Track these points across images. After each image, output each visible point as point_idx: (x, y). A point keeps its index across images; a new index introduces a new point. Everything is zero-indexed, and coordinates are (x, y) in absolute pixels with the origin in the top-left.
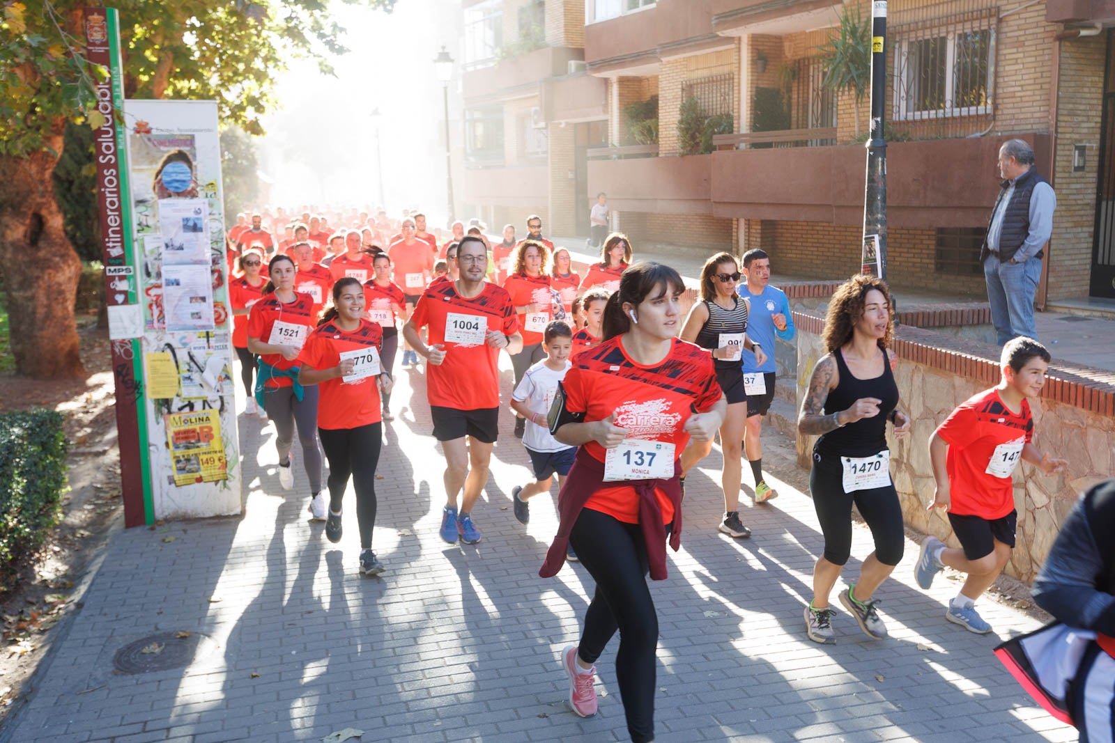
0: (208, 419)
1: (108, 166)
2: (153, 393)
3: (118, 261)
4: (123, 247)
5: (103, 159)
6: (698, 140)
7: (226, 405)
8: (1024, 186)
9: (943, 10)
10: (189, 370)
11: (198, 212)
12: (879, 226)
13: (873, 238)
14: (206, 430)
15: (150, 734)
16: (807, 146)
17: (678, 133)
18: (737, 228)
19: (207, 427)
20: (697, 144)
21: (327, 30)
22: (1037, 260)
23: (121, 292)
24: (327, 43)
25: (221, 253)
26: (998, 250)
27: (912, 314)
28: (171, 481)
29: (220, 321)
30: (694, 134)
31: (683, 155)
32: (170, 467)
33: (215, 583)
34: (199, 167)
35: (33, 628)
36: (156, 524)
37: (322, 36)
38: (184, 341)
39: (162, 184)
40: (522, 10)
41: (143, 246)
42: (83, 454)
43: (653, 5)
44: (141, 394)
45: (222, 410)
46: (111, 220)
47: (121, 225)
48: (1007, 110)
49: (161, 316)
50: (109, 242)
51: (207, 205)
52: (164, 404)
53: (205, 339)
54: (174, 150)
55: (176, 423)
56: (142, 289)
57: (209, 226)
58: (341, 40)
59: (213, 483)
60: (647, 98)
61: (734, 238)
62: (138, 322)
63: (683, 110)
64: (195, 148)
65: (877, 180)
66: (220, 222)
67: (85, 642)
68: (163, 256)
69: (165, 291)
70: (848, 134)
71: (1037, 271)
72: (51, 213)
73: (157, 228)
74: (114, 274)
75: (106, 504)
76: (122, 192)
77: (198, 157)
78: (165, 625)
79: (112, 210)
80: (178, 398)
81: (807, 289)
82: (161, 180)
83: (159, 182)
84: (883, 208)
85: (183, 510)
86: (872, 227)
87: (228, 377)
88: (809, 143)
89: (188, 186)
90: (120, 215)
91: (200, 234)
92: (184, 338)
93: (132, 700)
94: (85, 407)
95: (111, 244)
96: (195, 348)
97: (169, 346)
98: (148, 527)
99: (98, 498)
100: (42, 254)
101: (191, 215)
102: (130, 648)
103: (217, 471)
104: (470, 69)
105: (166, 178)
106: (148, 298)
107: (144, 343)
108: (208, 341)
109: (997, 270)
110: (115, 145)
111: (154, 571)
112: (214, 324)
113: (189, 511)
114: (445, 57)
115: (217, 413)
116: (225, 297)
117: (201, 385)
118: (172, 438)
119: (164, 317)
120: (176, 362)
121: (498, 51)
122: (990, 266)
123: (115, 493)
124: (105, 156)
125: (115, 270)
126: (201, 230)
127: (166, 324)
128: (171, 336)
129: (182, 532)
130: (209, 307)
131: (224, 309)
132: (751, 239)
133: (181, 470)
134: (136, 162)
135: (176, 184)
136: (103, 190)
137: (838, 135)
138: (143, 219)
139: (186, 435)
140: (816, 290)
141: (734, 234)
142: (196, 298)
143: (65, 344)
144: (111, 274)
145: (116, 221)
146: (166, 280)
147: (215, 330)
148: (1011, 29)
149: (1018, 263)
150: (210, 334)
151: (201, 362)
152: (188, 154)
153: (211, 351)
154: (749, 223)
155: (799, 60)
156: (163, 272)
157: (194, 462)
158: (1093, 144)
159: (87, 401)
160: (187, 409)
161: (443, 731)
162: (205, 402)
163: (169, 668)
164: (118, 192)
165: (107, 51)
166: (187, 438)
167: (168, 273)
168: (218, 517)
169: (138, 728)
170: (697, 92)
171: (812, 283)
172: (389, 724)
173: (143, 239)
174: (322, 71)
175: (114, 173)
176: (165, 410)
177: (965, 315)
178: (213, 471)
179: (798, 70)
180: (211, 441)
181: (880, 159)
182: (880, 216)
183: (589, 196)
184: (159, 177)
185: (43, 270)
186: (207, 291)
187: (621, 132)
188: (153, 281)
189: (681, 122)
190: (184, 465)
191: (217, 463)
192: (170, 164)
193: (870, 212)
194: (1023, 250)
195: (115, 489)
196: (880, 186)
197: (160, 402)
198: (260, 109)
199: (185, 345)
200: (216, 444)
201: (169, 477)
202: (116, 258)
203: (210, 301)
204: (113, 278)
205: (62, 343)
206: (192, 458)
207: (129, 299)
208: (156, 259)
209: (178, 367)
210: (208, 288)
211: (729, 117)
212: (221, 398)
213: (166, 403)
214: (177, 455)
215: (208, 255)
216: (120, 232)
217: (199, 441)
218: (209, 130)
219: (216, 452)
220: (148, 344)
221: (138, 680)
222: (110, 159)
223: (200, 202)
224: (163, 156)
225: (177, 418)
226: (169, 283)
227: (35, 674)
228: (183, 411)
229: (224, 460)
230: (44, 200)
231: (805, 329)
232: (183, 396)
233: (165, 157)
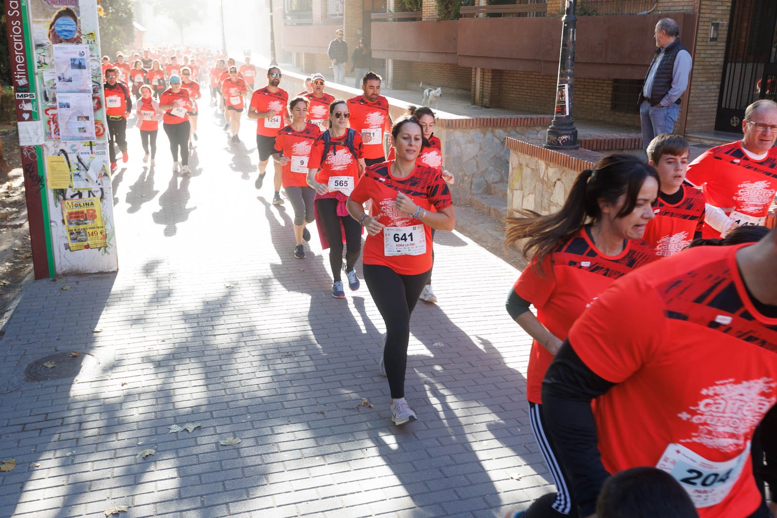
0: (92, 204)
1: (15, 18)
2: (53, 185)
3: (24, 89)
4: (27, 79)
5: (11, 13)
6: (450, 10)
7: (105, 194)
8: (671, 52)
10: (78, 169)
11: (82, 54)
12: (569, 78)
13: (564, 86)
14: (91, 212)
15: (50, 422)
16: (526, 16)
17: (436, 4)
18: (475, 75)
19: (91, 210)
20: (449, 12)
22: (676, 104)
23: (27, 112)
25: (100, 85)
26: (650, 97)
27: (590, 141)
28: (67, 247)
29: (99, 134)
30: (447, 5)
31: (439, 20)
32: (66, 238)
33: (98, 319)
34: (82, 21)
36: (57, 275)
38: (74, 148)
39: (55, 33)
41: (42, 79)
42: (5, 227)
44: (44, 185)
45: (102, 198)
46: (18, 58)
47: (25, 63)
49: (57, 130)
50: (17, 75)
51: (88, 49)
52: (60, 193)
53: (89, 147)
54: (63, 8)
55: (70, 206)
56: (42, 110)
57: (91, 64)
59: (97, 249)
61: (473, 82)
62: (40, 134)
64: (79, 7)
65: (568, 45)
66: (98, 62)
67: (5, 359)
68: (57, 86)
69: (60, 111)
70: (555, 9)
71: (675, 114)
73: (52, 66)
74: (21, 98)
75: (21, 263)
76: (26, 38)
77: (81, 14)
78: (62, 348)
79: (18, 51)
80: (70, 189)
81: (519, 120)
82: (54, 29)
83: (52, 31)
84: (572, 65)
85: (76, 268)
86: (563, 78)
87: (106, 175)
88: (528, 14)
89: (74, 35)
90: (24, 56)
91: (83, 71)
92: (74, 146)
93: (38, 398)
94: (7, 193)
95: (18, 77)
96: (82, 153)
97: (63, 151)
98: (51, 279)
99: (16, 258)
101: (77, 56)
102: (38, 363)
103: (100, 241)
105: (58, 29)
106: (47, 117)
107: (45, 149)
108: (91, 149)
109: (648, 112)
110: (20, 3)
111: (55, 310)
112: (95, 136)
113: (80, 269)
115: (99, 199)
116: (103, 117)
117: (87, 180)
118: (67, 217)
119: (59, 130)
120: (69, 163)
122: (644, 108)
123: (28, 255)
124: (12, 11)
125: (22, 95)
126: (84, 68)
127: (60, 137)
128: (64, 144)
129: (75, 283)
130: (92, 124)
131: (102, 125)
132: (485, 82)
133: (74, 239)
134: (35, 16)
135: (65, 33)
136: (11, 36)
137: (548, 9)
138: (42, 58)
139: (77, 215)
140: (526, 121)
141: (473, 79)
142: (82, 117)
144: (19, 98)
145: (21, 60)
146: (60, 103)
147: (96, 141)
149: (663, 107)
150: (93, 144)
151: (86, 163)
152: (73, 10)
153: (93, 155)
154: (483, 71)
156: (57, 97)
157: (84, 234)
158: (725, 22)
159: (9, 188)
160: (77, 197)
161: (252, 422)
162: (90, 192)
163: (65, 377)
164: (22, 38)
166: (77, 217)
167: (61, 98)
168: (101, 273)
169: (42, 417)
171: (523, 116)
172: (214, 417)
173: (42, 73)
175: (19, 24)
176: (62, 197)
177: (626, 142)
178: (96, 241)
180: (95, 220)
181: (572, 30)
182: (569, 70)
183: (372, 48)
184: (53, 28)
186: (90, 113)
187: (396, 2)
188: (50, 104)
190: (75, 236)
191: (99, 234)
192: (60, 18)
193: (563, 68)
194: (667, 98)
195: (28, 252)
196: (571, 48)
197: (58, 191)
199: (75, 151)
200: (97, 221)
201: (65, 244)
202: (23, 87)
203: (92, 119)
204: (20, 101)
206: (82, 231)
207: (33, 117)
208: (52, 88)
209: (70, 166)
210: (90, 110)
212: (101, 189)
213: (62, 192)
214: (71, 229)
215: (90, 86)
216: (26, 67)
217: (86, 219)
219: (98, 227)
220: (48, 149)
221: (42, 385)
222: (16, 13)
223: (83, 47)
224: (55, 12)
225: (70, 204)
226: (63, 106)
228: (74, 198)
229: (104, 233)
231: (515, 149)
232: (74, 187)
233: (56, 13)
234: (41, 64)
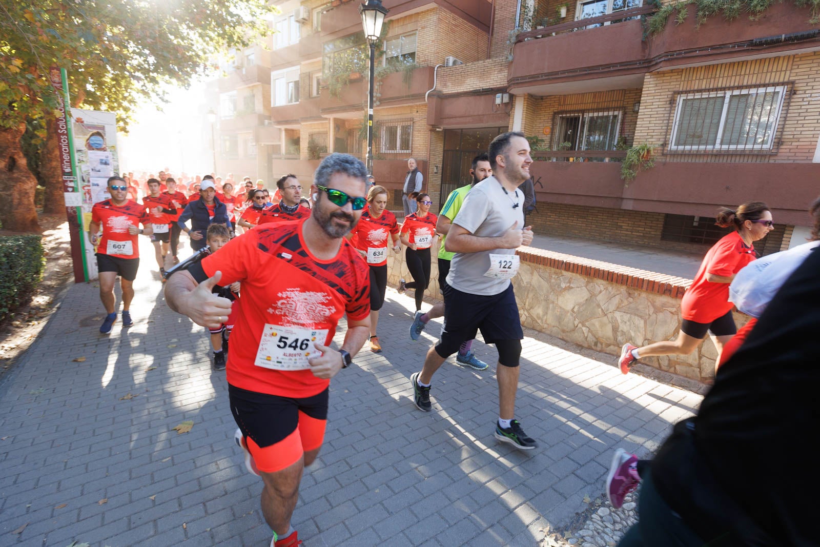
3: (68, 174)
4: (71, 168)
6: (314, 154)
8: (414, 172)
9: (397, 117)
11: (107, 157)
15: (101, 342)
17: (307, 151)
20: (314, 156)
21: (161, 93)
23: (70, 187)
24: (160, 98)
26: (406, 193)
30: (313, 152)
31: (309, 160)
34: (107, 139)
35: (36, 317)
36: (89, 282)
37: (158, 95)
39: (90, 144)
40: (245, 98)
41: (81, 169)
43: (298, 103)
44: (81, 229)
46: (65, 157)
47: (70, 159)
48: (415, 152)
49: (90, 198)
50: (64, 166)
51: (111, 155)
54: (95, 131)
56: (81, 187)
57: (112, 163)
58: (166, 97)
60: (295, 138)
62: (79, 200)
63: (309, 143)
64: (105, 131)
66: (117, 162)
68: (90, 174)
69: (92, 188)
72: (20, 157)
73: (87, 162)
74: (67, 179)
75: (65, 276)
76: (70, 145)
77: (107, 135)
79: (65, 153)
83: (88, 143)
89: (102, 146)
90: (69, 155)
91: (108, 166)
98: (86, 283)
100: (15, 175)
101: (104, 158)
104: (223, 119)
105: (91, 142)
106: (84, 191)
107: (82, 209)
110: (66, 126)
111: (92, 297)
114: (212, 112)
119: (92, 198)
121: (235, 112)
122: (404, 198)
123: (67, 273)
124: (61, 130)
125: (67, 177)
126: (108, 164)
134: (77, 134)
135: (97, 145)
136: (61, 144)
138: (81, 158)
143: (30, 216)
144: (65, 179)
145: (67, 158)
146: (92, 183)
148: (417, 126)
152: (102, 133)
155: (350, 129)
156: (90, 180)
158: (440, 166)
164: (68, 145)
165: (61, 87)
167: (93, 180)
169: (96, 340)
170: (314, 137)
173: (81, 166)
174: (158, 110)
175: (66, 138)
179: (350, 133)
181: (372, 161)
184: (88, 141)
185: (16, 182)
187: (286, 149)
188: (86, 184)
189: (309, 147)
192: (93, 137)
196: (371, 169)
198: (126, 123)
204: (66, 181)
205: (28, 216)
207: (74, 190)
208: (87, 175)
211: (326, 147)
216: (70, 162)
218: (112, 125)
220: (84, 209)
221: (92, 328)
222: (64, 132)
223: (106, 153)
226: (94, 185)
227: (43, 330)
230: (16, 151)
233: (91, 133)
234: (80, 161)
